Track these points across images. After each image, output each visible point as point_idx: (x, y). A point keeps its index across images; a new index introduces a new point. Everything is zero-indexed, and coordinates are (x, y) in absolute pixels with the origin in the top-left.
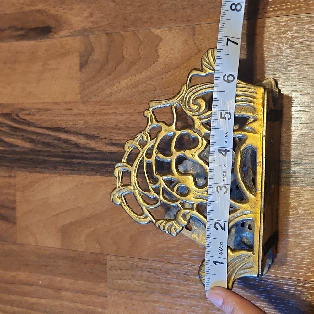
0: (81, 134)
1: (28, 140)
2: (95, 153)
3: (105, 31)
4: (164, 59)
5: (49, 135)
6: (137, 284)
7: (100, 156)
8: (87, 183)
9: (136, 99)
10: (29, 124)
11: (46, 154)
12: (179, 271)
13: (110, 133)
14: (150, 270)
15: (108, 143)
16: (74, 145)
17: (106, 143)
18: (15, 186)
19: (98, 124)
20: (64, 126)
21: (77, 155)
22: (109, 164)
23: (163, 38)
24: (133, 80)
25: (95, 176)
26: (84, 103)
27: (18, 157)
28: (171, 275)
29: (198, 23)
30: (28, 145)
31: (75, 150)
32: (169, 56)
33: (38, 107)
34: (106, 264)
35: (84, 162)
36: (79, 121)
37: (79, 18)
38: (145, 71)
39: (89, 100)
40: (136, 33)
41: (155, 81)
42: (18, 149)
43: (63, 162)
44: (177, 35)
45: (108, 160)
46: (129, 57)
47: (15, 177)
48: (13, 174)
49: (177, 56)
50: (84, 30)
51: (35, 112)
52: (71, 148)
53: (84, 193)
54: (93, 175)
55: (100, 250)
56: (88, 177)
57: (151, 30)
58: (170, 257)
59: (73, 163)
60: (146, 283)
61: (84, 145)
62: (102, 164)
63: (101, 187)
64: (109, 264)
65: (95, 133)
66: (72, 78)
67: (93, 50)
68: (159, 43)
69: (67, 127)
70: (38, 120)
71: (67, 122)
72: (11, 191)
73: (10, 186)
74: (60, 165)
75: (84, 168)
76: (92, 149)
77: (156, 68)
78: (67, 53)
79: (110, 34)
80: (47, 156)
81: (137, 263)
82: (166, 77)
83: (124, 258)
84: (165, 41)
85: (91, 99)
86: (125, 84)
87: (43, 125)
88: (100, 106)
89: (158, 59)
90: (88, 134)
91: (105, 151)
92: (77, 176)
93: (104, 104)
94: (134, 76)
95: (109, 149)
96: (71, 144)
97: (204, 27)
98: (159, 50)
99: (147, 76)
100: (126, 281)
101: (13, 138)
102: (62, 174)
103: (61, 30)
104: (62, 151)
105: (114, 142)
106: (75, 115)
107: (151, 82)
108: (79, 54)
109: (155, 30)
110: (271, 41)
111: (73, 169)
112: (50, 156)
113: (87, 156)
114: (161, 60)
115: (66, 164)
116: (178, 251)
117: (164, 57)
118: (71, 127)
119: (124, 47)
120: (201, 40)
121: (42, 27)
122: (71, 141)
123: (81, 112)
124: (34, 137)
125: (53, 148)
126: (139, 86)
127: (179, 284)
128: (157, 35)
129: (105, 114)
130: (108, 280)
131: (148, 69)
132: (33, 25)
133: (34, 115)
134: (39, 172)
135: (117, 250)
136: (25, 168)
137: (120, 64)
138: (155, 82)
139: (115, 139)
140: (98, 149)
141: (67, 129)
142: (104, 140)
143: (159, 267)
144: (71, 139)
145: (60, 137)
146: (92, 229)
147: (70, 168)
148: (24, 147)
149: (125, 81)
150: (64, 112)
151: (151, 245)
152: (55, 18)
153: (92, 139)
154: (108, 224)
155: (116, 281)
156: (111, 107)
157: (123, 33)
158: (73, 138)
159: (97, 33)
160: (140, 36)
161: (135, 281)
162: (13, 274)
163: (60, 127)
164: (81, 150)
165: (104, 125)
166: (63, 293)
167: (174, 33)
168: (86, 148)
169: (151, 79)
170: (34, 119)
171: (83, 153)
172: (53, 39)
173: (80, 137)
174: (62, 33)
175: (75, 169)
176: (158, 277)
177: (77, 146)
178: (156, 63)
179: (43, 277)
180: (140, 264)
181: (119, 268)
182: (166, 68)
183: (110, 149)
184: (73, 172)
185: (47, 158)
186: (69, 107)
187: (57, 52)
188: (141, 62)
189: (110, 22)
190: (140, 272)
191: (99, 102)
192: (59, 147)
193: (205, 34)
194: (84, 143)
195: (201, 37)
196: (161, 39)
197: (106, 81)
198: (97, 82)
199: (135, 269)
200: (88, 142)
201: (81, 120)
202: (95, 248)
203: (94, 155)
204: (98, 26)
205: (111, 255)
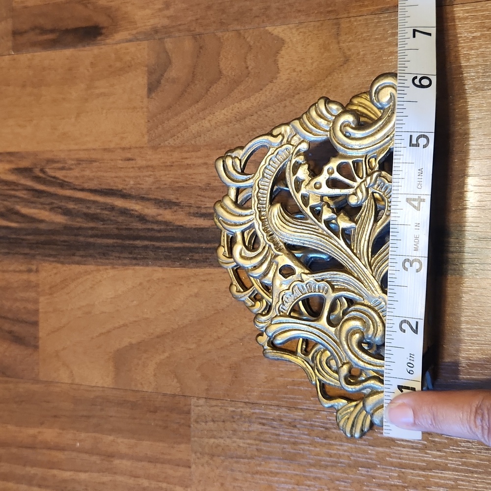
0: (149, 200)
1: (60, 210)
2: (172, 230)
3: (191, 31)
4: (289, 74)
5: (94, 202)
6: (241, 445)
7: (181, 235)
8: (158, 279)
9: (242, 140)
10: (63, 184)
11: (90, 232)
12: (313, 421)
13: (197, 197)
14: (264, 421)
15: (193, 213)
16: (137, 217)
17: (190, 213)
18: (37, 286)
19: (177, 182)
20: (120, 187)
21: (142, 234)
22: (196, 248)
23: (287, 40)
24: (236, 110)
25: (171, 267)
26: (155, 148)
27: (42, 238)
28: (299, 430)
29: (346, 15)
30: (60, 219)
31: (139, 226)
32: (296, 70)
33: (77, 156)
34: (189, 412)
35: (154, 245)
36: (145, 178)
37: (148, 12)
38: (257, 95)
39: (162, 144)
40: (242, 33)
41: (273, 110)
42: (42, 226)
43: (118, 246)
44: (309, 35)
45: (193, 241)
46: (230, 73)
47: (37, 271)
48: (34, 267)
49: (309, 69)
50: (156, 31)
51: (72, 165)
52: (132, 222)
53: (153, 295)
54: (168, 266)
55: (179, 389)
56: (160, 269)
57: (267, 28)
58: (298, 399)
59: (136, 247)
60: (257, 442)
61: (153, 217)
62: (184, 248)
63: (181, 285)
64: (195, 412)
65: (173, 198)
66: (135, 108)
67: (170, 62)
68: (280, 49)
69: (126, 189)
70: (77, 178)
71: (125, 181)
72: (32, 295)
73: (29, 286)
74: (113, 251)
75: (153, 254)
76: (166, 223)
77: (274, 89)
78: (127, 68)
79: (198, 36)
80: (92, 236)
81: (242, 409)
82: (292, 104)
83: (219, 403)
84: (290, 45)
85: (166, 143)
86: (222, 116)
87: (86, 186)
88: (181, 152)
89: (278, 75)
90: (161, 198)
91: (188, 226)
92: (142, 267)
93: (187, 149)
94: (237, 103)
95: (195, 224)
96: (132, 216)
97: (355, 21)
98: (281, 60)
99: (260, 102)
100: (222, 441)
101: (34, 208)
102: (116, 264)
103: (116, 32)
104: (117, 228)
105: (203, 211)
106: (139, 168)
107: (267, 113)
108: (146, 69)
109: (274, 27)
110: (468, 42)
111: (135, 256)
112: (96, 236)
113: (159, 235)
114: (283, 76)
115: (124, 248)
116: (310, 389)
117: (288, 71)
118: (131, 188)
119: (221, 56)
120: (350, 42)
121: (86, 28)
122: (132, 210)
123: (149, 163)
124: (71, 206)
125: (102, 223)
126: (246, 120)
127: (312, 443)
128: (277, 37)
129: (189, 166)
130: (192, 439)
131: (261, 92)
132: (71, 25)
133: (70, 169)
134: (79, 263)
135: (207, 390)
136: (55, 256)
137: (215, 85)
138: (273, 112)
139: (206, 206)
140: (178, 223)
141: (125, 191)
142: (187, 209)
143: (279, 416)
144: (132, 208)
145: (113, 205)
146: (166, 354)
147: (131, 256)
148: (53, 223)
149: (223, 111)
150: (120, 164)
151: (266, 380)
152: (108, 12)
153: (167, 207)
154: (193, 346)
155: (206, 440)
156: (199, 154)
157: (219, 34)
158: (136, 206)
159: (177, 35)
160: (247, 38)
161: (238, 440)
162: (32, 431)
163: (114, 188)
164: (149, 226)
165: (186, 184)
166: (117, 462)
167: (305, 33)
168: (157, 222)
169: (267, 106)
170: (70, 176)
171: (151, 231)
172: (103, 46)
173: (148, 204)
174: (118, 36)
175: (139, 256)
176: (277, 432)
177: (142, 218)
178: (274, 81)
179: (83, 435)
180: (247, 411)
181: (211, 419)
182: (292, 88)
183: (198, 224)
184: (134, 262)
185: (92, 240)
186: (129, 155)
187: (110, 66)
188: (250, 80)
189: (198, 16)
190: (246, 425)
191: (178, 147)
192: (111, 220)
193: (357, 32)
194: (154, 214)
195: (351, 38)
196: (283, 42)
197: (191, 113)
198: (176, 115)
199: (238, 419)
200: (161, 211)
201: (149, 176)
202: (171, 386)
203: (171, 233)
204: (179, 23)
205: (198, 398)
